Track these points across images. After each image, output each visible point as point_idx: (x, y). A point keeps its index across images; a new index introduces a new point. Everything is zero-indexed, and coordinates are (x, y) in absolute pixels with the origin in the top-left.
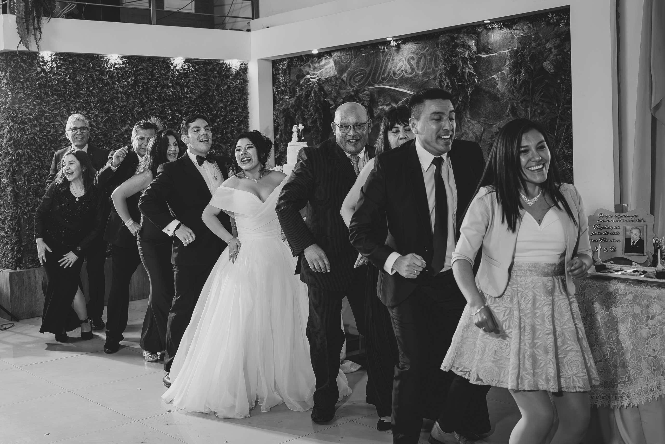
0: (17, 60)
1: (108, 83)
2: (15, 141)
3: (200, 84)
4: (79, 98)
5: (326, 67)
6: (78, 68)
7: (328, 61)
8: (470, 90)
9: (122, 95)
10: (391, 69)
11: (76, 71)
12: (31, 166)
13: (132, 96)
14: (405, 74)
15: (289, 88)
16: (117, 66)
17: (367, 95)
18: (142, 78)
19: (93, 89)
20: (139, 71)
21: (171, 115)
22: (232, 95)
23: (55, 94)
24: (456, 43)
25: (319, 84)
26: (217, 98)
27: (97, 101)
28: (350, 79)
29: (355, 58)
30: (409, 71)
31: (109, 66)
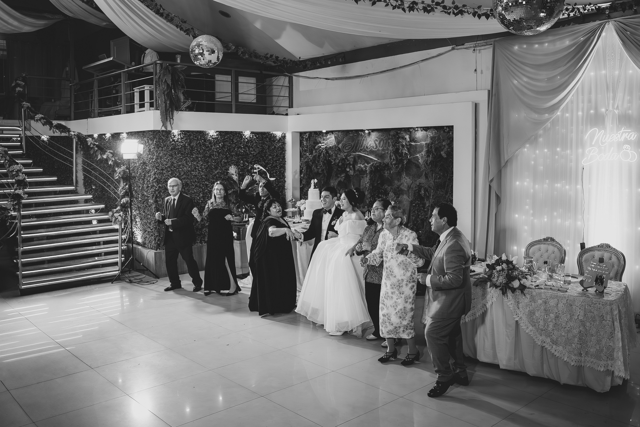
0: (159, 135)
1: (208, 147)
2: (158, 179)
3: (259, 146)
4: (193, 155)
5: (330, 139)
6: (192, 139)
7: (331, 136)
8: (405, 162)
9: (216, 153)
10: (365, 145)
11: (191, 140)
12: (166, 194)
13: (221, 153)
14: (373, 149)
15: (309, 149)
16: (213, 137)
17: (352, 158)
18: (227, 143)
19: (200, 150)
20: (225, 139)
21: (243, 164)
22: (276, 152)
23: (179, 153)
24: (399, 136)
25: (326, 150)
26: (268, 153)
27: (202, 157)
28: (343, 148)
29: (346, 136)
30: (375, 147)
31: (209, 137)
